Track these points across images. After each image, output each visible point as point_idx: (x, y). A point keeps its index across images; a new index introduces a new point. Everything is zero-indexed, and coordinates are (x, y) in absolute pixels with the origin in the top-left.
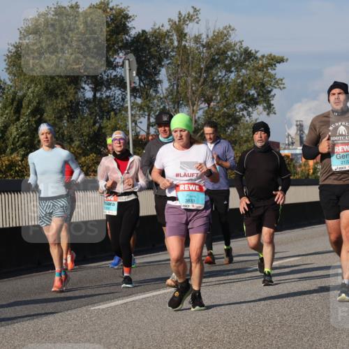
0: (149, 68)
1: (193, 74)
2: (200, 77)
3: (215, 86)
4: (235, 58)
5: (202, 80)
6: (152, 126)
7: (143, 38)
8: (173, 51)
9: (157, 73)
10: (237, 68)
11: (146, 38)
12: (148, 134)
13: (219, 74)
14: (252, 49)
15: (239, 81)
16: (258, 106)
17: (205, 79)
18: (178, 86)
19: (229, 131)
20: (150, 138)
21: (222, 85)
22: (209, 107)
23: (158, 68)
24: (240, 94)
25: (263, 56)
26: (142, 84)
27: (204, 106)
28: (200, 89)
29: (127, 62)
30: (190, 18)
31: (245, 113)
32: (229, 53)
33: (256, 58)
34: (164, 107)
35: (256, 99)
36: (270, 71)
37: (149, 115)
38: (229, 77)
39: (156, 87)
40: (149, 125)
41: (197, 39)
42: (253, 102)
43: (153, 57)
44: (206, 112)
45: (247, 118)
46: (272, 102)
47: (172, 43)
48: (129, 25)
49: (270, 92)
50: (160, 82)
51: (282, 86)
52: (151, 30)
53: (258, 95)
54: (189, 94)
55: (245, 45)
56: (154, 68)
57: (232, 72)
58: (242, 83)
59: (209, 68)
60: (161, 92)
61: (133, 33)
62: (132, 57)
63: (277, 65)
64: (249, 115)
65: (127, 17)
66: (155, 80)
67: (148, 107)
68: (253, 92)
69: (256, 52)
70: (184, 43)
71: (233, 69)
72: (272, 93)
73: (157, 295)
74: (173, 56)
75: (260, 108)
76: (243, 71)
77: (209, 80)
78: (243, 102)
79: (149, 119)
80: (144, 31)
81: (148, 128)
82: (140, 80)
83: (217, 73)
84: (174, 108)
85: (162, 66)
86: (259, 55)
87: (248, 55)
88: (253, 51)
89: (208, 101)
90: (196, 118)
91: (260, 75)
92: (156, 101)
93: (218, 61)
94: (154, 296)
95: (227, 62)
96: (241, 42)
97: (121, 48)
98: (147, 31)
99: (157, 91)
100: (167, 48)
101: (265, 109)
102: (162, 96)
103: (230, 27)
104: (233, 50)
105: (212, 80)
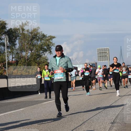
0: (12, 40)
1: (27, 42)
2: (29, 43)
3: (34, 45)
4: (40, 37)
5: (29, 44)
6: (14, 58)
7: (11, 30)
8: (20, 34)
9: (15, 42)
10: (40, 40)
11: (12, 30)
12: (12, 60)
13: (35, 42)
14: (45, 34)
15: (41, 44)
16: (47, 52)
17: (30, 43)
18: (22, 45)
19: (38, 59)
20: (13, 62)
21: (36, 45)
22: (32, 52)
23: (15, 40)
24: (41, 48)
25: (49, 36)
26: (10, 45)
27: (30, 52)
28: (29, 46)
29: (5, 38)
30: (26, 24)
31: (43, 54)
32: (38, 35)
33: (46, 37)
34: (18, 52)
35: (46, 49)
36: (51, 41)
37: (13, 55)
38: (38, 43)
39: (15, 46)
40: (13, 58)
41: (28, 31)
42: (46, 51)
43: (14, 36)
44: (31, 54)
45: (44, 56)
46: (51, 50)
47: (20, 32)
48: (6, 26)
49: (51, 47)
50: (16, 44)
51: (54, 46)
52: (13, 28)
53: (47, 48)
54: (25, 48)
55: (43, 33)
56: (14, 40)
57: (39, 41)
58: (42, 45)
59: (32, 40)
60: (16, 47)
61: (8, 29)
62: (7, 36)
63: (53, 39)
64: (44, 54)
65: (6, 24)
66: (14, 44)
67: (12, 52)
68: (45, 47)
69: (46, 35)
70: (24, 32)
71: (39, 40)
72: (51, 48)
73: (15, 112)
74: (20, 36)
75: (48, 52)
76: (42, 41)
77: (32, 44)
78: (42, 51)
79: (13, 56)
80: (11, 28)
81: (12, 59)
82: (10, 44)
83: (34, 42)
84: (21, 52)
85: (17, 39)
86: (47, 36)
87: (44, 36)
88: (45, 35)
89: (32, 50)
90: (28, 55)
91: (48, 42)
92: (15, 50)
93: (34, 38)
94: (13, 112)
95: (37, 38)
96: (42, 32)
97: (3, 34)
98: (12, 28)
99: (15, 47)
100: (18, 34)
101: (49, 53)
102: (17, 49)
103: (39, 27)
104: (39, 34)
105: (33, 44)
